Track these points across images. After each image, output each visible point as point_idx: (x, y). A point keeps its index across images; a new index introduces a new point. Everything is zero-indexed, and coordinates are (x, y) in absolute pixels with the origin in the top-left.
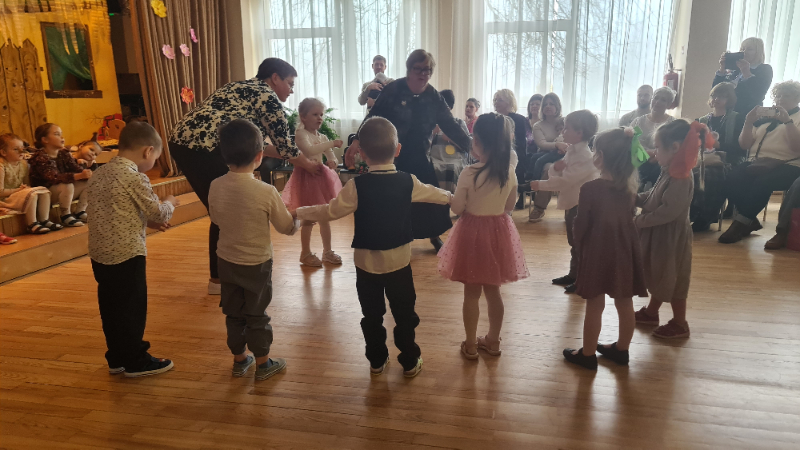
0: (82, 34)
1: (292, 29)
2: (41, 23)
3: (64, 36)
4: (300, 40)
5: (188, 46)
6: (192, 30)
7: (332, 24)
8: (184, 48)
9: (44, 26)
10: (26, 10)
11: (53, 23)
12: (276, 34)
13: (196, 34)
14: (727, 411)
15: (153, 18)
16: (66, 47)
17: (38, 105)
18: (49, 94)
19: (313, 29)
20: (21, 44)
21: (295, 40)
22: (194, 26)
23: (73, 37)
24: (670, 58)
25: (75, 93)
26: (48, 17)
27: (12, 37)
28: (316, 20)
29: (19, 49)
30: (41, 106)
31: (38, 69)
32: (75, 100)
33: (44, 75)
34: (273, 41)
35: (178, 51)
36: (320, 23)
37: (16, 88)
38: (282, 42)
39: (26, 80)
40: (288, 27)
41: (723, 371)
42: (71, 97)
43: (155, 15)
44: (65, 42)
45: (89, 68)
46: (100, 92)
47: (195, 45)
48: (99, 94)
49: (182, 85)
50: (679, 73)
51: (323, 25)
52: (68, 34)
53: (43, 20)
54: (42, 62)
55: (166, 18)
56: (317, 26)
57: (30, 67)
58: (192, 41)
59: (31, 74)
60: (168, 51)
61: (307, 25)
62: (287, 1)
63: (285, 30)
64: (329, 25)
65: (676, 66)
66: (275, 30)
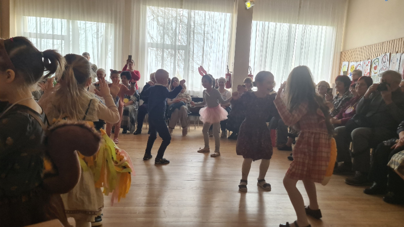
4: (45, 40)
7: (65, 34)
12: (30, 35)
19: (53, 35)
24: (228, 66)
28: (55, 30)
40: (39, 32)
50: (231, 73)
51: (59, 33)
56: (56, 33)
61: (50, 32)
62: (38, 18)
63: (36, 33)
64: (63, 34)
65: (230, 71)
66: (30, 33)
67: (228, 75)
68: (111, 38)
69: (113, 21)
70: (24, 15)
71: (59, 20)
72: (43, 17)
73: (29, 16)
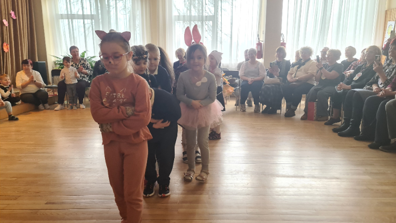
1: (71, 14)
4: (76, 20)
5: (8, 21)
6: (12, 13)
7: (94, 13)
8: (5, 22)
12: (62, 17)
13: (15, 14)
14: (282, 189)
19: (83, 15)
21: (74, 20)
22: (14, 10)
24: (258, 36)
28: (85, 10)
34: (61, 21)
36: (87, 12)
38: (66, 21)
41: (281, 173)
47: (14, 21)
49: (3, 42)
50: (262, 42)
51: (89, 13)
56: (85, 13)
58: (12, 18)
61: (80, 13)
63: (68, 14)
64: (93, 13)
65: (261, 39)
66: (61, 14)
67: (259, 44)
68: (138, 13)
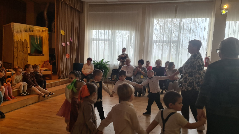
0: (41, 39)
2: (30, 35)
3: (36, 39)
4: (101, 42)
5: (69, 43)
6: (71, 38)
8: (68, 43)
9: (30, 36)
10: (26, 31)
11: (33, 35)
13: (72, 39)
15: (61, 36)
16: (36, 42)
17: (26, 57)
18: (30, 55)
19: (104, 39)
20: (23, 41)
21: (99, 42)
22: (71, 37)
23: (38, 39)
25: (37, 54)
26: (32, 34)
27: (21, 39)
29: (22, 42)
30: (27, 58)
31: (27, 47)
32: (37, 56)
33: (29, 49)
34: (93, 42)
35: (66, 44)
36: (107, 37)
37: (20, 53)
38: (95, 42)
39: (23, 50)
40: (98, 38)
42: (36, 55)
43: (61, 35)
44: (36, 40)
45: (41, 48)
46: (44, 54)
47: (71, 42)
48: (43, 55)
49: (66, 53)
50: (209, 57)
52: (37, 38)
53: (30, 34)
54: (29, 46)
55: (64, 35)
56: (106, 38)
57: (25, 47)
58: (71, 41)
59: (25, 49)
60: (64, 44)
61: (103, 37)
62: (98, 31)
64: (109, 38)
65: (208, 55)
66: (94, 39)
67: (207, 58)
68: (133, 36)
69: (135, 29)
70: (91, 30)
71: (107, 31)
72: (100, 30)
73: (94, 30)
